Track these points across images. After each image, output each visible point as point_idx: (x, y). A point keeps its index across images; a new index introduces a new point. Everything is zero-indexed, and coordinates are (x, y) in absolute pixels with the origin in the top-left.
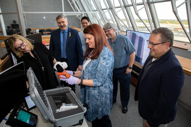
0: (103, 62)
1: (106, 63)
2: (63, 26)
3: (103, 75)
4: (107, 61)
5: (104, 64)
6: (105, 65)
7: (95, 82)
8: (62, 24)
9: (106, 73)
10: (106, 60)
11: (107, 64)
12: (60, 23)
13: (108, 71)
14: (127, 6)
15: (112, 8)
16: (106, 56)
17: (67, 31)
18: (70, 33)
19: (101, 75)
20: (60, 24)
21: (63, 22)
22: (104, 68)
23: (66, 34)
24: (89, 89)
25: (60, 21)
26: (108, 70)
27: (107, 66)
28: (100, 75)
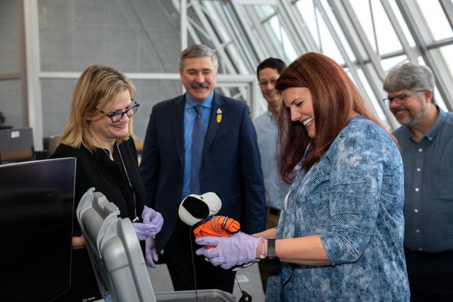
0: (349, 156)
1: (361, 158)
2: (201, 85)
3: (357, 202)
4: (362, 150)
5: (355, 161)
6: (356, 165)
7: (329, 241)
8: (202, 79)
9: (366, 192)
10: (359, 148)
11: (364, 161)
12: (194, 72)
13: (374, 185)
14: (430, 48)
15: (370, 61)
16: (358, 134)
17: (207, 104)
18: (219, 111)
19: (350, 203)
20: (191, 78)
21: (206, 72)
22: (354, 175)
23: (205, 114)
24: (308, 276)
25: (197, 66)
26: (373, 180)
27: (364, 167)
28: (347, 206)
